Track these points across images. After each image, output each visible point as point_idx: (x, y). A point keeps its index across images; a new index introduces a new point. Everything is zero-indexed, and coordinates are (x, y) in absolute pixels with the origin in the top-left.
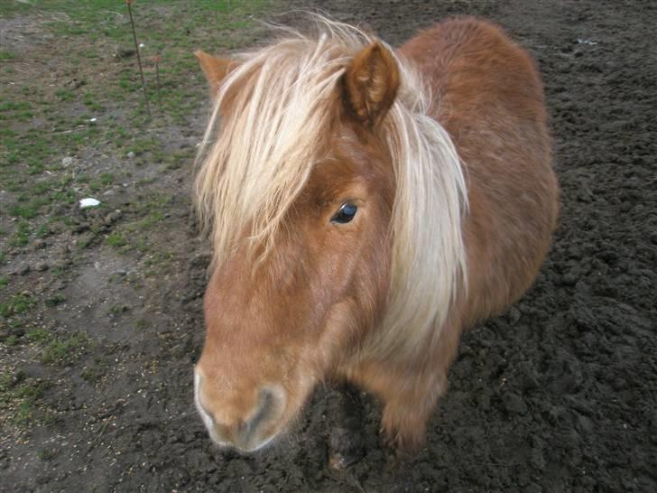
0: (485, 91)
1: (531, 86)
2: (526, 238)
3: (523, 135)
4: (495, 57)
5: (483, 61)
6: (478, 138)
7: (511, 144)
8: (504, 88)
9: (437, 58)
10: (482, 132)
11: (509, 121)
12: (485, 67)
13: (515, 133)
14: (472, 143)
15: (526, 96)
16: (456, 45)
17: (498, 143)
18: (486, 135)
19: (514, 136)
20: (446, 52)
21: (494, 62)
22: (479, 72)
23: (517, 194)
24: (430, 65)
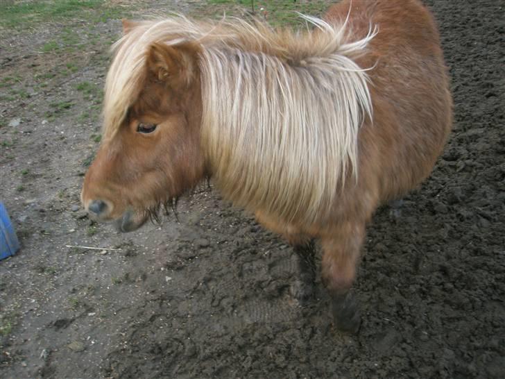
0: (397, 36)
1: (430, 32)
2: (424, 141)
3: (425, 67)
4: (405, 13)
5: (397, 15)
6: (392, 70)
7: (415, 74)
8: (411, 34)
9: (363, 13)
10: (395, 66)
11: (415, 57)
12: (398, 20)
13: (418, 66)
14: (387, 74)
15: (427, 40)
16: (375, 4)
17: (406, 73)
18: (397, 68)
19: (418, 68)
20: (368, 9)
21: (405, 16)
22: (393, 23)
23: (419, 110)
24: (358, 18)
